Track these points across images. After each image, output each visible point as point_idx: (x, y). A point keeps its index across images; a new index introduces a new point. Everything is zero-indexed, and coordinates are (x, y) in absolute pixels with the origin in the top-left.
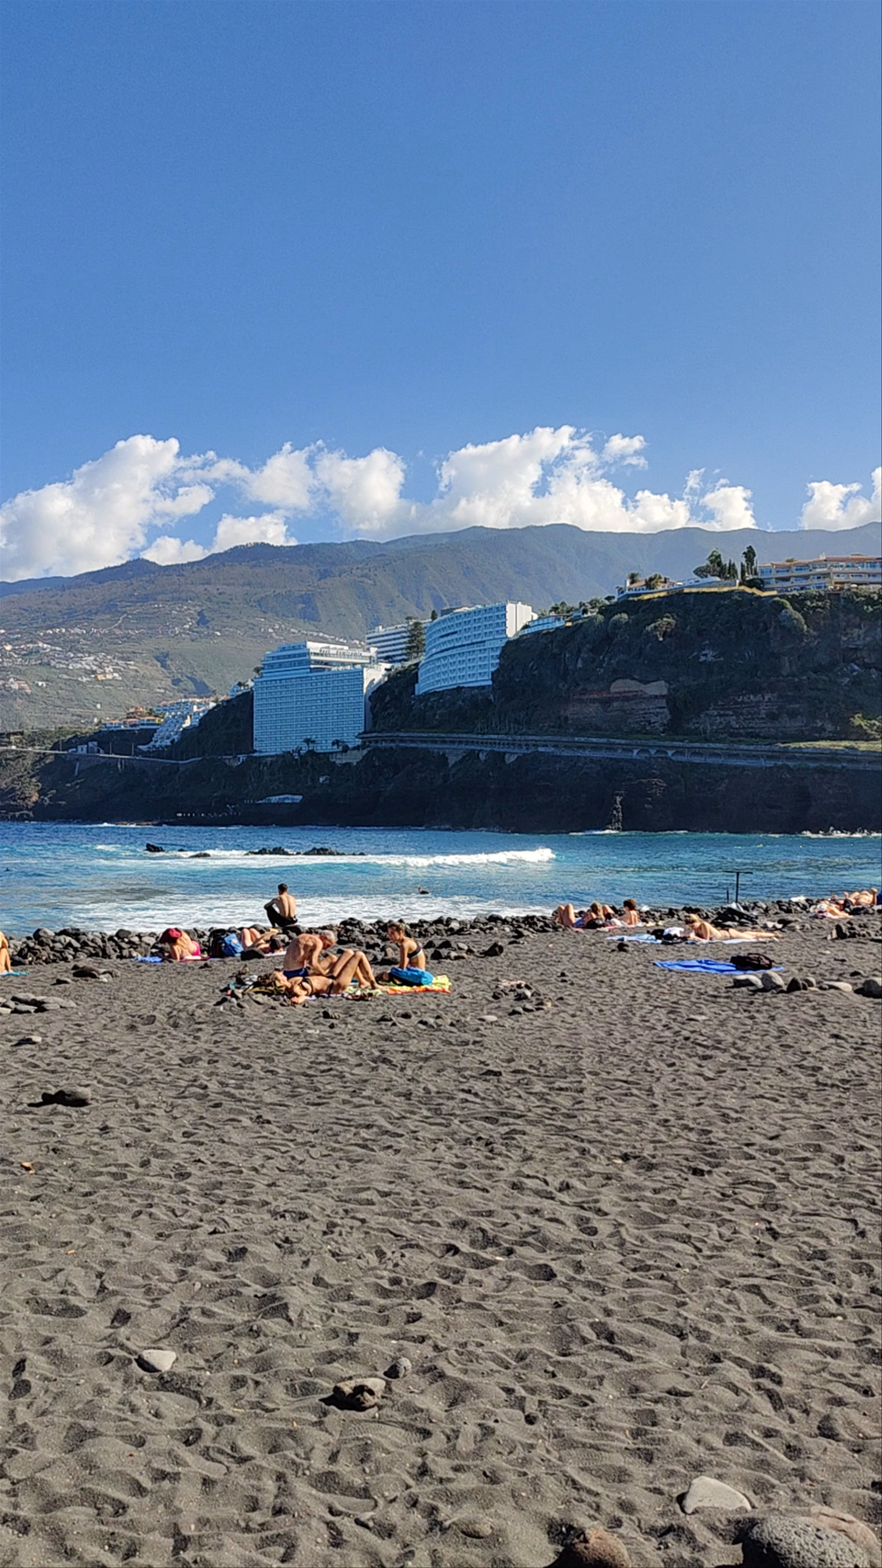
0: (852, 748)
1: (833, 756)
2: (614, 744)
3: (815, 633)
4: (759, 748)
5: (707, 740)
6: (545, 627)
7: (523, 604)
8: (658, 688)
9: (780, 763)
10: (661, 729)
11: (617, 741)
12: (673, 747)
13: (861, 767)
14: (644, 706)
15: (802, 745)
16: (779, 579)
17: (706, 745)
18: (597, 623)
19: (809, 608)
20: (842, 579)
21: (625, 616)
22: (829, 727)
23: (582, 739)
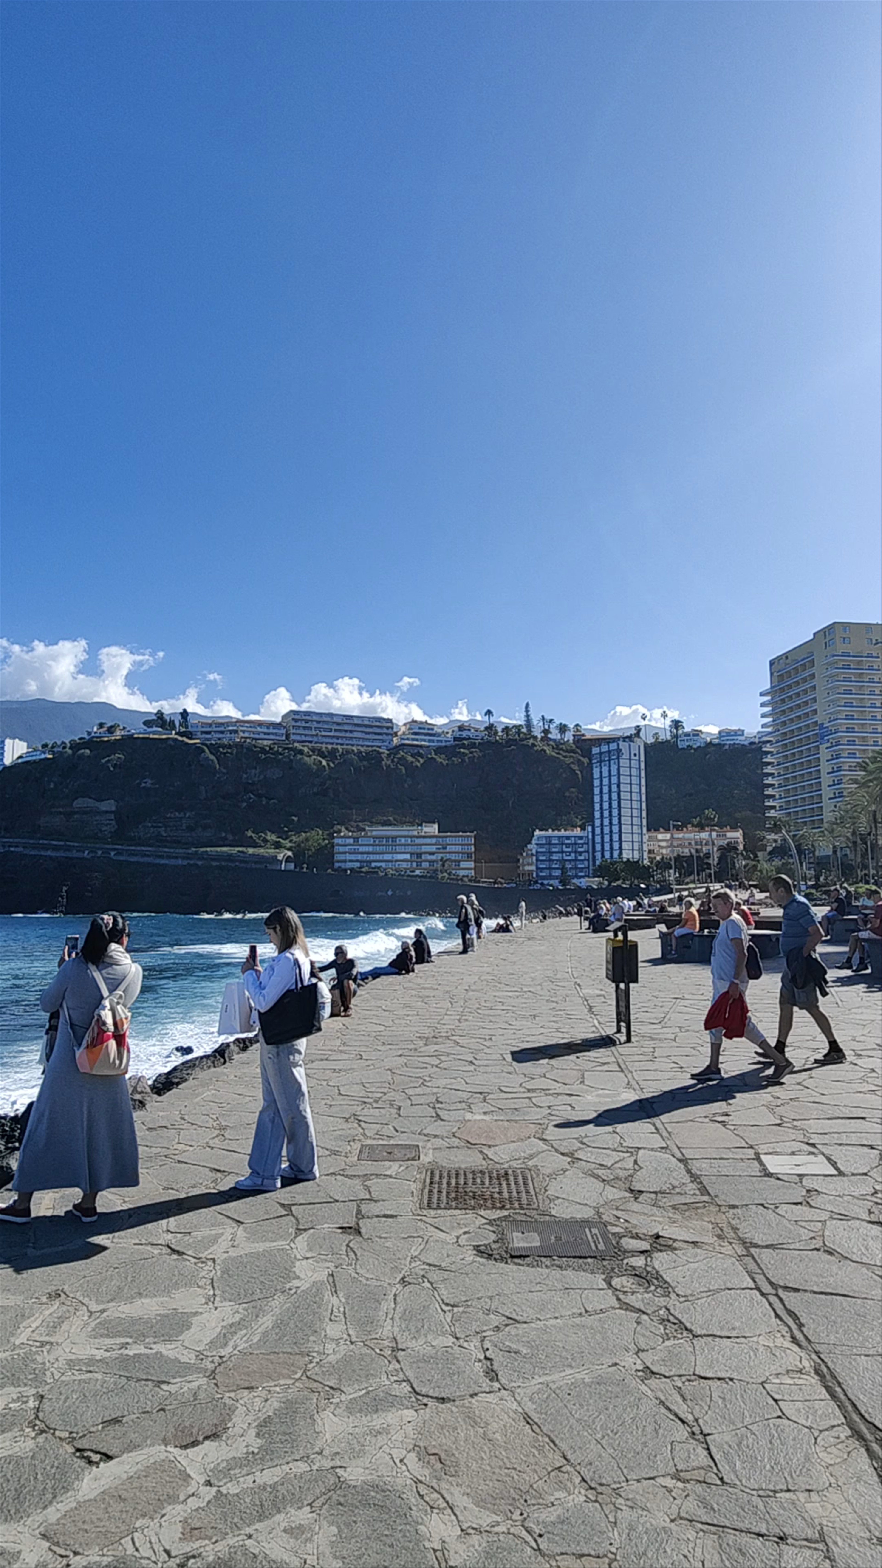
0: (242, 852)
1: (229, 857)
2: (69, 846)
3: (224, 771)
4: (177, 851)
5: (140, 845)
6: (34, 758)
7: (20, 740)
8: (109, 805)
9: (192, 862)
10: (109, 835)
11: (72, 844)
12: (115, 849)
13: (249, 866)
14: (97, 818)
15: (209, 849)
16: (203, 732)
17: (138, 848)
18: (66, 755)
19: (221, 753)
20: (246, 735)
21: (88, 751)
22: (230, 837)
23: (45, 842)
